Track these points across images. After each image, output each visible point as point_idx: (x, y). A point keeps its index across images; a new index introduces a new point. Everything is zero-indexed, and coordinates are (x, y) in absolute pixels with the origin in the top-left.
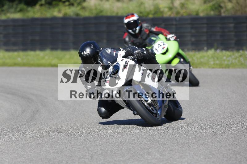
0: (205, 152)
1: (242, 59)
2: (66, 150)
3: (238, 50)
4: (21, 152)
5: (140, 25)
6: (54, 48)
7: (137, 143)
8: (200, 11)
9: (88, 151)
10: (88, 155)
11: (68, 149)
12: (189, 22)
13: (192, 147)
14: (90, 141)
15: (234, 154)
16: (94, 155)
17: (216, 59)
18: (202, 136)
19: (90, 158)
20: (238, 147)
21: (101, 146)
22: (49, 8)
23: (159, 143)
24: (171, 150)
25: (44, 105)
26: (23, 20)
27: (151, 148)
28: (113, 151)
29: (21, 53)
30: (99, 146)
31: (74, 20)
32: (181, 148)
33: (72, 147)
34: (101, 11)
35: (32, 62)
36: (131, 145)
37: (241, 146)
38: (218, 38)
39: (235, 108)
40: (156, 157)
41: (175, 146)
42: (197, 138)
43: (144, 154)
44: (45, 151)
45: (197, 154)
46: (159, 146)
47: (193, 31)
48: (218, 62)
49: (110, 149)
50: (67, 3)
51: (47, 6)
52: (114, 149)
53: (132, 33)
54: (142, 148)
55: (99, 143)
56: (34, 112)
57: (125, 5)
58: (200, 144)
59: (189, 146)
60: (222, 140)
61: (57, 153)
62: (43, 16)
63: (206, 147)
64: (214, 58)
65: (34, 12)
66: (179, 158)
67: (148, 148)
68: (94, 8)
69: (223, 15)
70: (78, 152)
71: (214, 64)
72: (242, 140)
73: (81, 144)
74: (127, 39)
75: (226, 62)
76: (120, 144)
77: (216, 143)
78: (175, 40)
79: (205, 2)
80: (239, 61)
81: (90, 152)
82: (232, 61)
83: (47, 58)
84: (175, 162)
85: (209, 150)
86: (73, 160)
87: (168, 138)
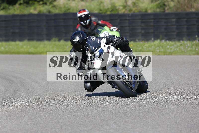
0: (152, 123)
1: (182, 48)
2: (41, 122)
3: (179, 40)
4: (5, 123)
5: (90, 19)
6: (31, 39)
7: (98, 116)
8: (148, 9)
9: (59, 122)
10: (58, 125)
11: (42, 121)
12: (139, 17)
13: (142, 119)
14: (60, 115)
15: (176, 125)
16: (64, 126)
17: (161, 48)
18: (150, 110)
19: (60, 129)
20: (179, 119)
21: (68, 119)
22: (27, 7)
23: (115, 116)
24: (125, 122)
25: (23, 85)
26: (6, 17)
27: (109, 120)
28: (78, 122)
29: (4, 43)
30: (67, 118)
31: (46, 16)
32: (133, 120)
33: (46, 119)
34: (69, 9)
35: (13, 51)
36: (93, 117)
37: (181, 118)
38: (163, 30)
39: (177, 87)
40: (113, 127)
41: (129, 118)
42: (146, 112)
43: (104, 125)
44: (24, 122)
45: (146, 125)
46: (116, 119)
47: (143, 25)
48: (162, 50)
49: (76, 121)
50: (41, 3)
51: (25, 5)
52: (79, 121)
53: (84, 24)
54: (102, 120)
55: (68, 116)
56: (14, 91)
57: (88, 4)
58: (149, 117)
59: (140, 119)
60: (166, 113)
61: (34, 124)
62: (21, 13)
63: (154, 119)
64: (159, 47)
65: (14, 10)
66: (131, 128)
67: (107, 120)
68: (62, 6)
69: (167, 12)
70: (51, 123)
71: (160, 52)
72: (182, 113)
73: (53, 117)
74: (79, 29)
75: (169, 50)
76: (84, 116)
77: (161, 116)
78: (117, 31)
79: (152, 2)
80: (180, 49)
81: (60, 124)
82: (174, 49)
83: (25, 47)
84: (129, 132)
85: (156, 121)
86: (47, 130)
87: (123, 112)
